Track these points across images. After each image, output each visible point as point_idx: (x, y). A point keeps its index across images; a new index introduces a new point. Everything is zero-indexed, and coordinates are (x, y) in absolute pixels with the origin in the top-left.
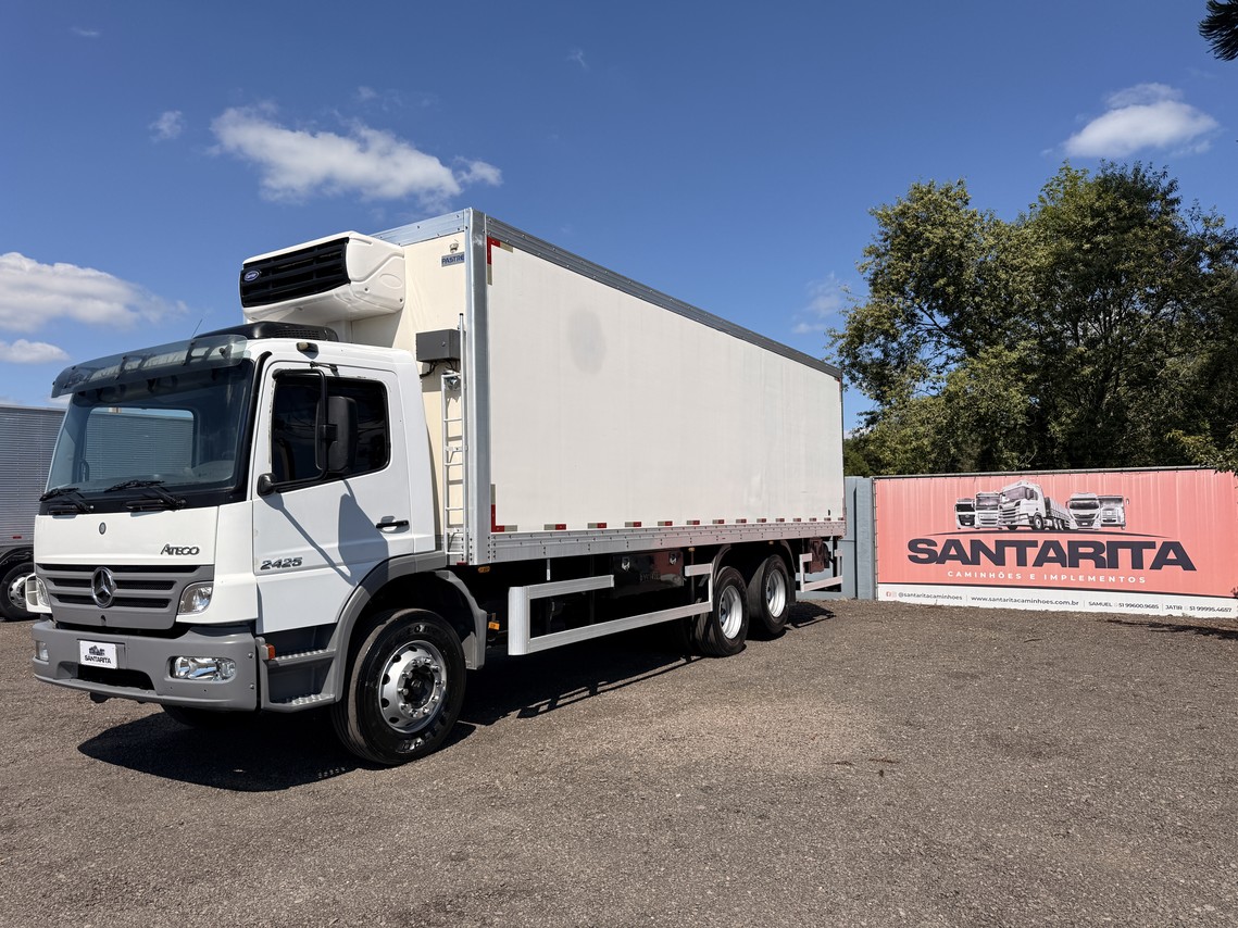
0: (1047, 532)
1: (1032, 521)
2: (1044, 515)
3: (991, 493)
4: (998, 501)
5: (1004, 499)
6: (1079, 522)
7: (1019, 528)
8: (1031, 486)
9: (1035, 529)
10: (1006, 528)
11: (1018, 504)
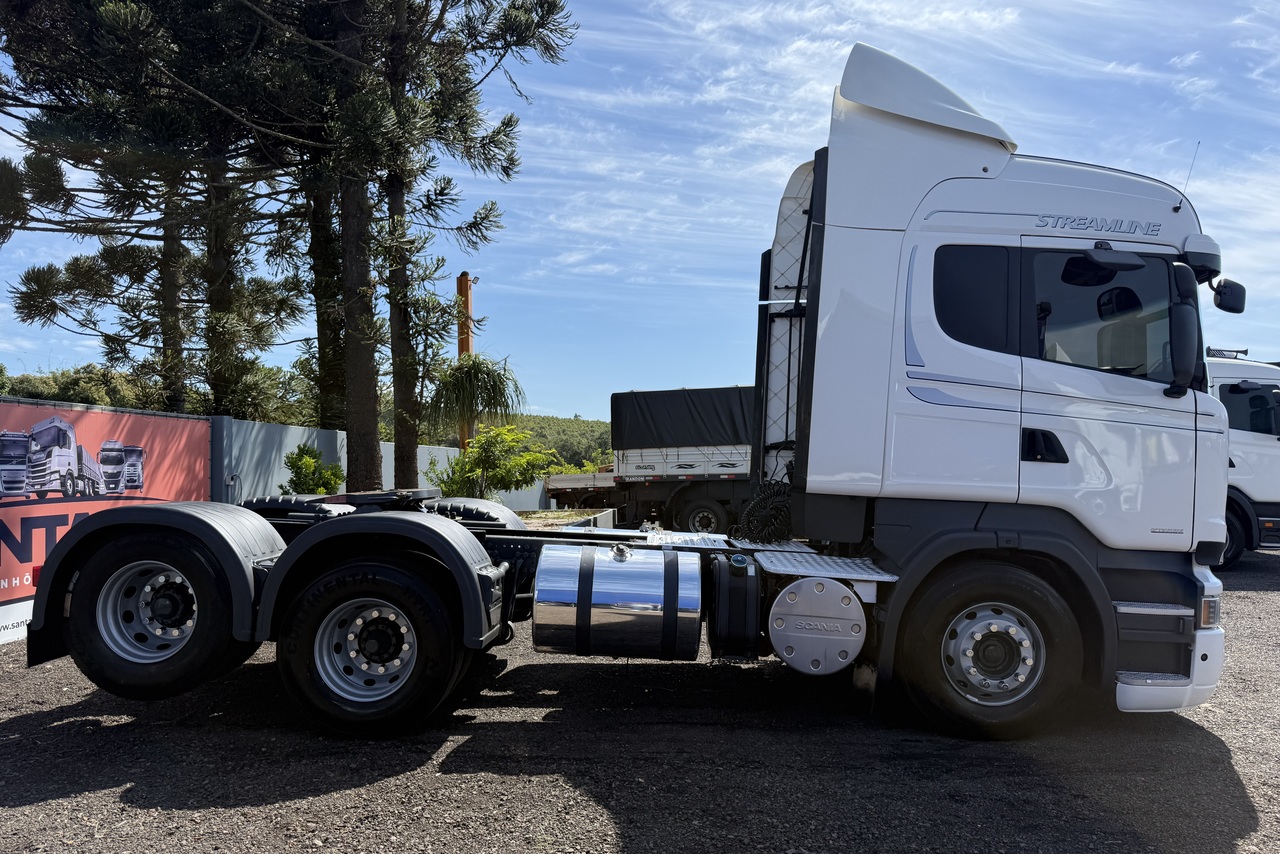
0: (79, 500)
1: (63, 484)
2: (76, 475)
3: (20, 434)
4: (27, 448)
5: (34, 447)
6: (107, 484)
7: (50, 495)
8: (63, 426)
9: (67, 498)
10: (34, 496)
11: (49, 455)
